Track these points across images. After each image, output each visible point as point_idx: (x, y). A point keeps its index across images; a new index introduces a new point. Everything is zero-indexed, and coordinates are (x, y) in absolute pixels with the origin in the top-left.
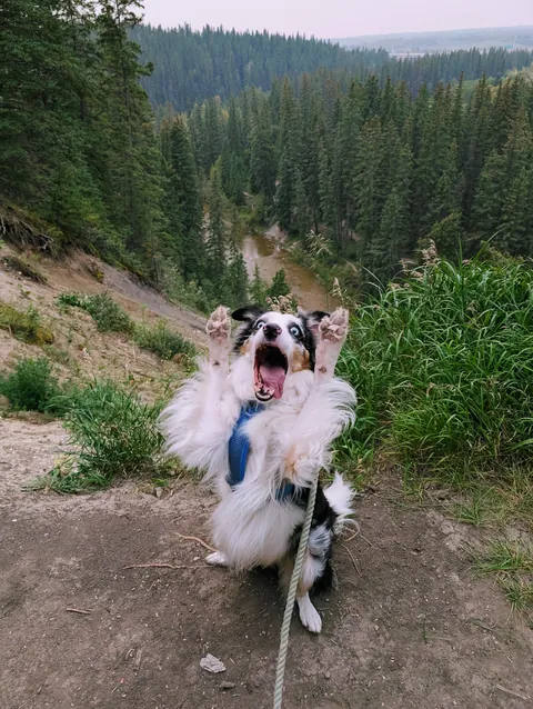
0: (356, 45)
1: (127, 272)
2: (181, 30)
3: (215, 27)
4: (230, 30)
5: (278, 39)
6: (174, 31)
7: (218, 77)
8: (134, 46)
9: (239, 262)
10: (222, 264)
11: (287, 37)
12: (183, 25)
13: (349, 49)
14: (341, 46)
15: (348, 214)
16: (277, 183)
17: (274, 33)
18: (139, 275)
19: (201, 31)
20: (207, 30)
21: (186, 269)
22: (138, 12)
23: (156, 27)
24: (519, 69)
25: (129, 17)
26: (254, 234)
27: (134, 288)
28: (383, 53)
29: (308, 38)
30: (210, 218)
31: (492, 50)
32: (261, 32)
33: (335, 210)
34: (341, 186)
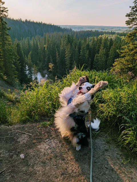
0: (64, 27)
1: (4, 81)
2: (19, 20)
3: (28, 20)
4: (32, 21)
5: (45, 24)
6: (17, 20)
7: (29, 32)
8: (6, 23)
9: (36, 79)
10: (31, 79)
11: (47, 24)
12: (19, 19)
13: (63, 28)
14: (61, 27)
15: (64, 67)
16: (46, 59)
17: (44, 23)
18: (8, 82)
19: (24, 21)
20: (26, 21)
21: (21, 81)
22: (6, 14)
23: (12, 19)
24: (101, 35)
25: (4, 15)
26: (40, 72)
27: (6, 86)
28: (71, 30)
29: (52, 24)
30: (28, 68)
31: (95, 30)
32: (40, 22)
33: (61, 66)
34: (62, 61)
